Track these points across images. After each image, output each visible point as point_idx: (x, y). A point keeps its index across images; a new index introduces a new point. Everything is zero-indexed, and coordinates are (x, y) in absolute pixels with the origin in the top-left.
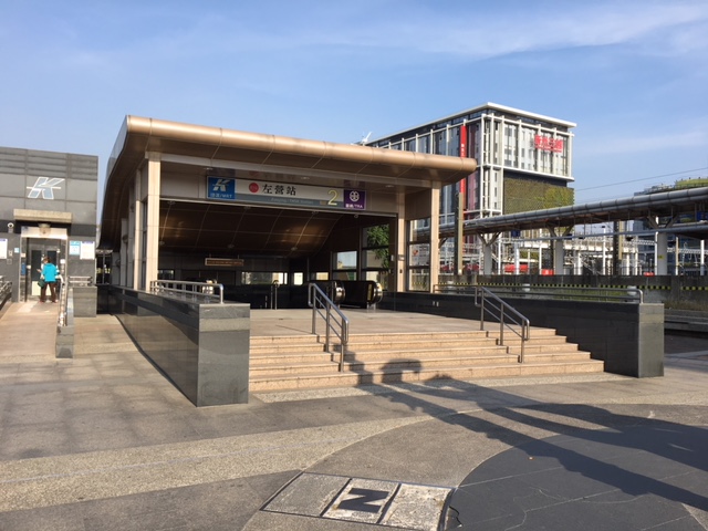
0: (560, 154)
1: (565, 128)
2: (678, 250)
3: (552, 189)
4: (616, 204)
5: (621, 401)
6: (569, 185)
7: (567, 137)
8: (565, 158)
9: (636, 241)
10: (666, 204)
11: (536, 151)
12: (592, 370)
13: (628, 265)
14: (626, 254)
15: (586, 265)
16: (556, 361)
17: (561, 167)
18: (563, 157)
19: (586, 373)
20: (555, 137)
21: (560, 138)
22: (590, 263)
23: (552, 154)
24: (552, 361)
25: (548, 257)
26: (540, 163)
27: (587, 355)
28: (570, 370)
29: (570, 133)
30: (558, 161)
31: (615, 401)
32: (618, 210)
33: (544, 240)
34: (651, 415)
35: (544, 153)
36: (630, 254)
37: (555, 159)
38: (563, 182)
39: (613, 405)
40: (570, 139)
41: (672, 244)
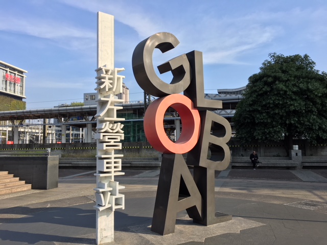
0: (19, 85)
1: (22, 72)
2: (71, 132)
3: (15, 101)
4: (44, 111)
5: (37, 202)
6: (23, 100)
7: (23, 77)
8: (22, 86)
9: (54, 128)
10: (66, 112)
11: (6, 81)
12: (25, 189)
13: (51, 139)
14: (50, 133)
15: (31, 139)
16: (7, 187)
17: (19, 91)
18: (21, 86)
19: (23, 191)
20: (17, 76)
21: (19, 77)
22: (33, 138)
23: (15, 84)
24: (5, 188)
25: (11, 135)
26: (8, 87)
27: (23, 182)
28: (14, 191)
29: (24, 76)
30: (18, 88)
31: (34, 202)
32: (45, 113)
33: (9, 126)
34: (49, 206)
35: (10, 83)
36: (52, 133)
37: (16, 87)
38: (20, 98)
39: (32, 204)
40: (24, 78)
41: (69, 129)
